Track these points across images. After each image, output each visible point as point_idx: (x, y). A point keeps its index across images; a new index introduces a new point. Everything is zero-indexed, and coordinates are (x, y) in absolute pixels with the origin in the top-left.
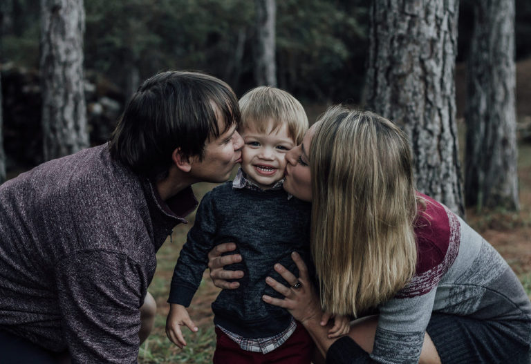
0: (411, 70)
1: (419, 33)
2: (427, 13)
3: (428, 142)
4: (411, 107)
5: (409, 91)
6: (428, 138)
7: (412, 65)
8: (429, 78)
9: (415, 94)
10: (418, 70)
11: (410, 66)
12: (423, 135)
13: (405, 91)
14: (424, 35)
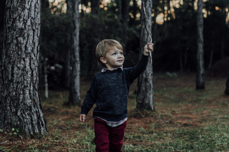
0: (12, 42)
1: (16, 26)
2: (20, 17)
3: (17, 72)
4: (12, 57)
5: (12, 50)
6: (17, 70)
7: (13, 39)
8: (19, 45)
9: (13, 51)
10: (15, 41)
11: (12, 40)
12: (16, 69)
13: (10, 50)
14: (18, 27)
